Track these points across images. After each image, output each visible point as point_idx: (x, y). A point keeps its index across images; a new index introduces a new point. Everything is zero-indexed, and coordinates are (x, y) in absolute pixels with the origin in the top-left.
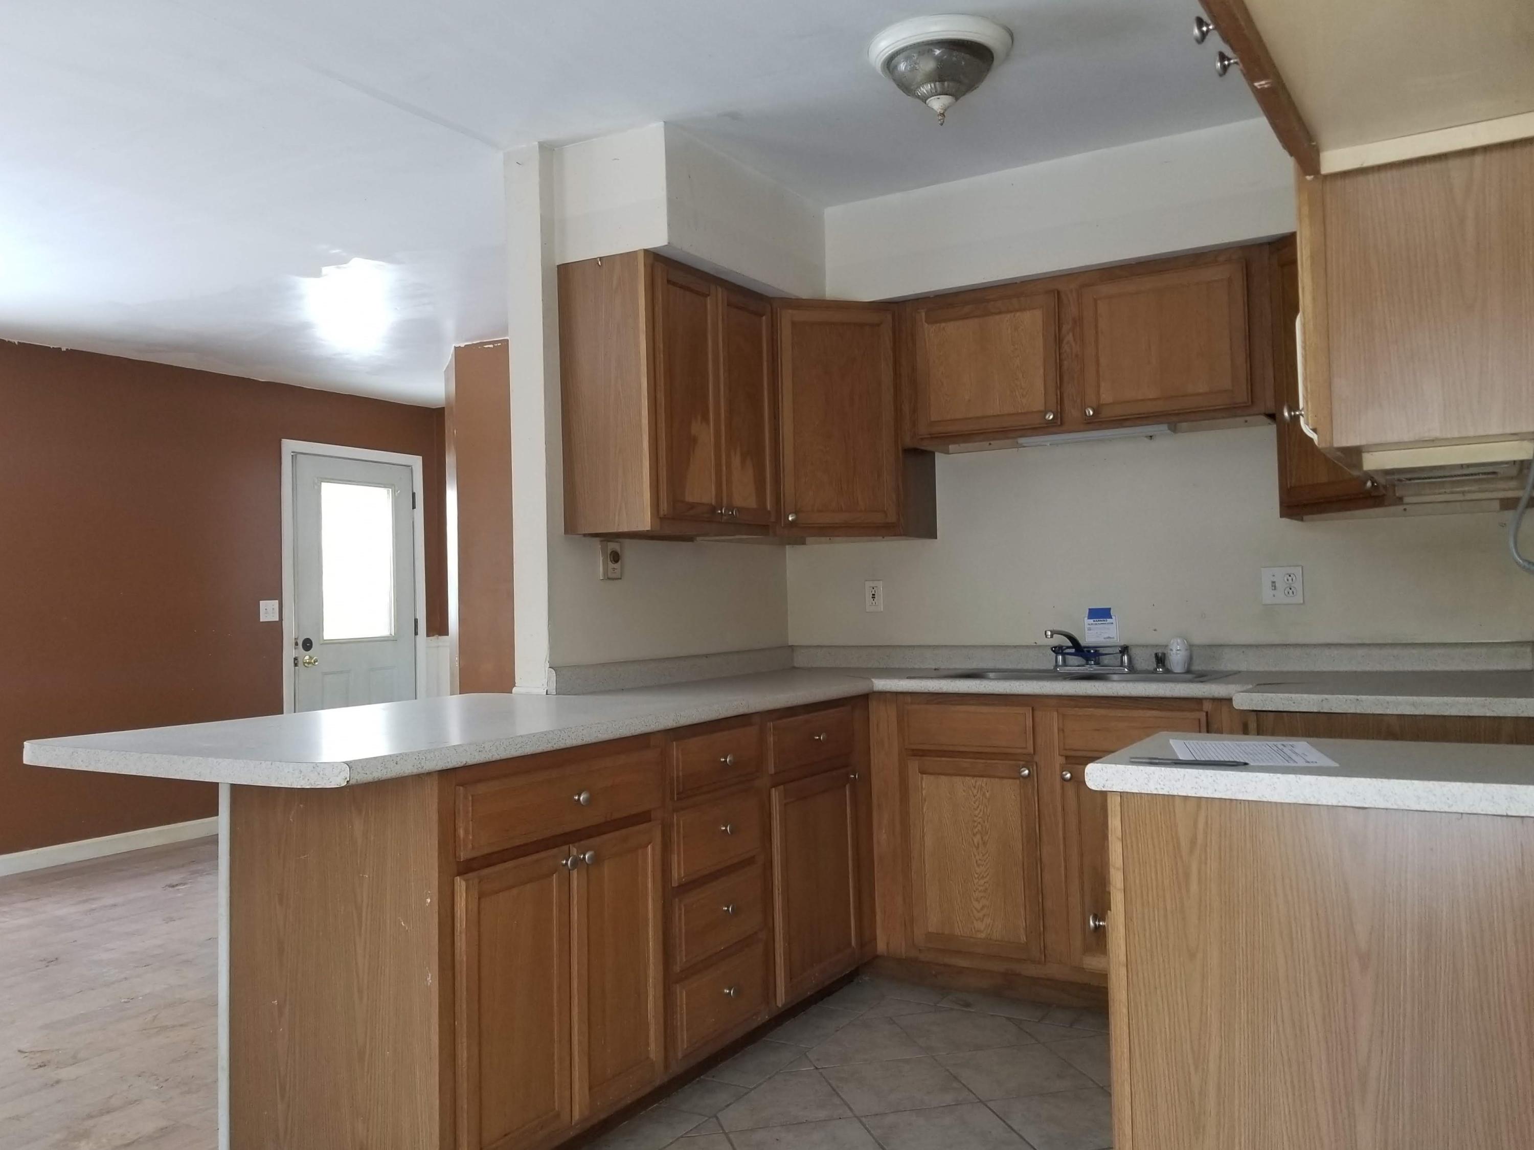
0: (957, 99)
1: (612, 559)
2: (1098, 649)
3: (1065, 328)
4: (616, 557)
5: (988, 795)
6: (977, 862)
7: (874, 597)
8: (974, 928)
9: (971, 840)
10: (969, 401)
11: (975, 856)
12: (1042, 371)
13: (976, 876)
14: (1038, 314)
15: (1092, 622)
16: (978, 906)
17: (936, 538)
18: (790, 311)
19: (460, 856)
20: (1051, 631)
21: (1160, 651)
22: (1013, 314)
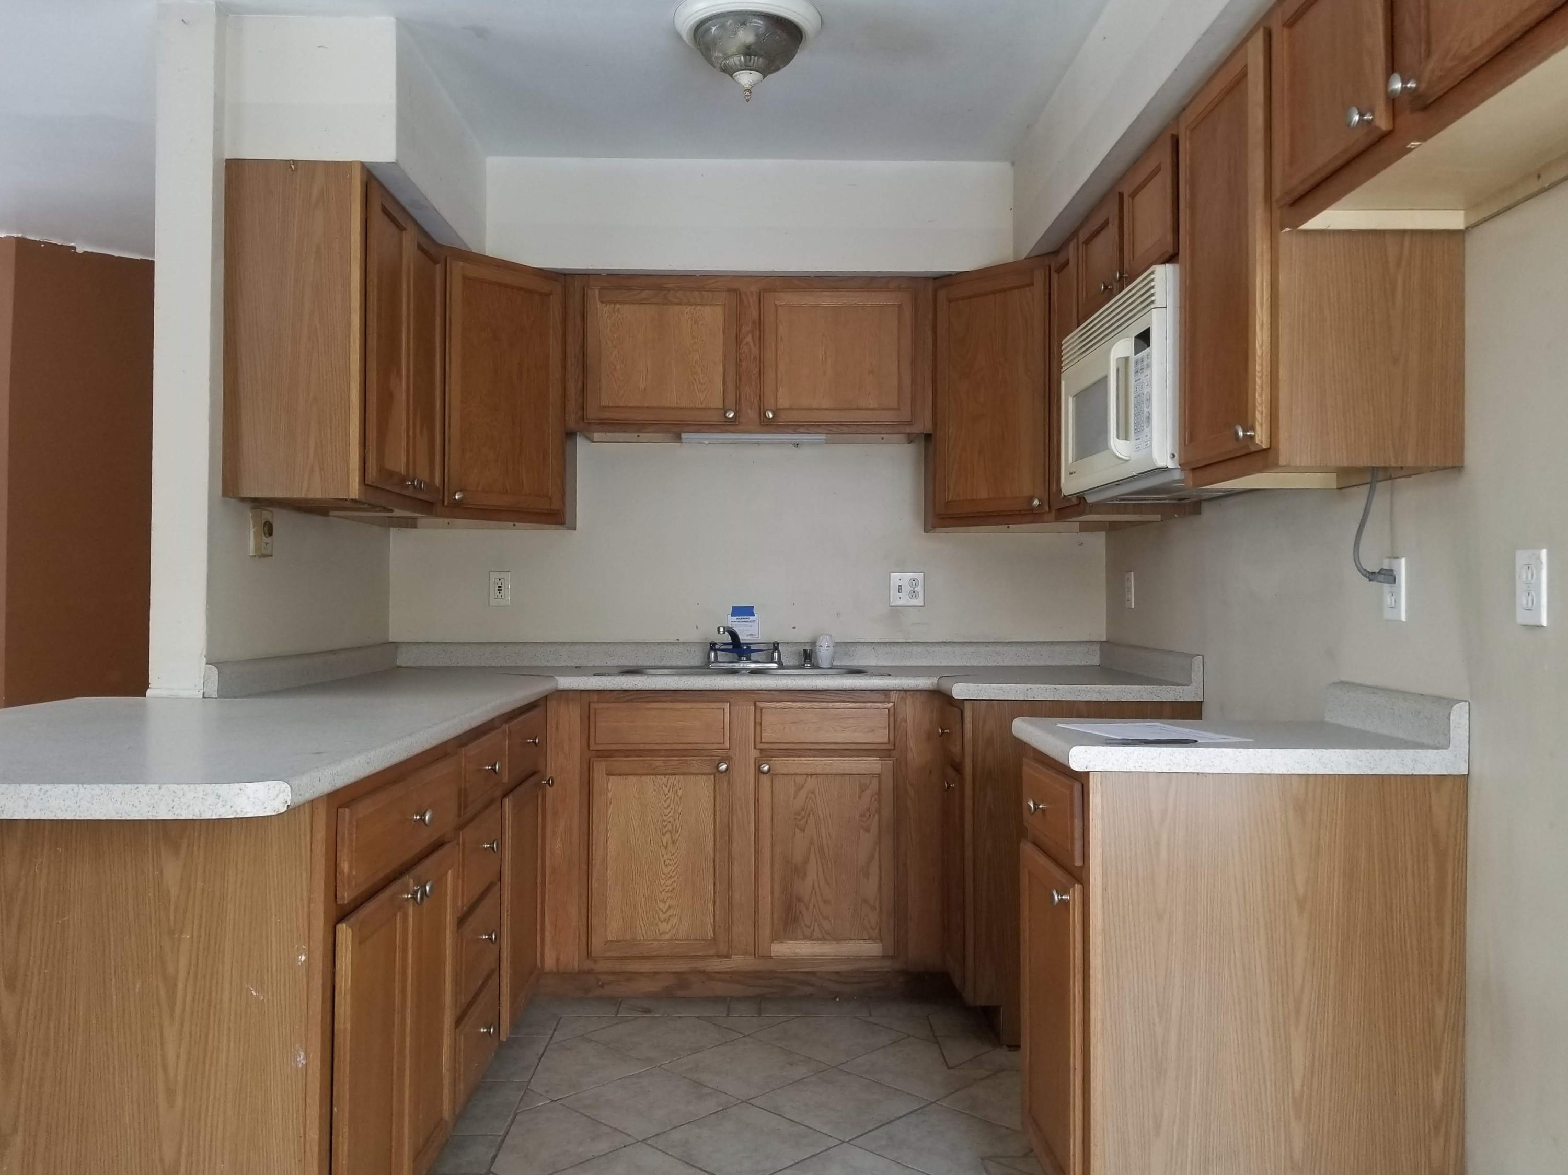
0: (764, 76)
1: (266, 531)
2: (750, 645)
3: (745, 329)
4: (268, 529)
5: (680, 792)
6: (665, 862)
7: (501, 590)
8: (659, 930)
9: (659, 840)
10: (645, 389)
11: (663, 856)
12: (721, 369)
13: (664, 876)
14: (719, 310)
15: (736, 620)
16: (664, 907)
17: (575, 529)
18: (461, 263)
19: (343, 897)
20: (724, 628)
21: (807, 648)
22: (693, 307)
